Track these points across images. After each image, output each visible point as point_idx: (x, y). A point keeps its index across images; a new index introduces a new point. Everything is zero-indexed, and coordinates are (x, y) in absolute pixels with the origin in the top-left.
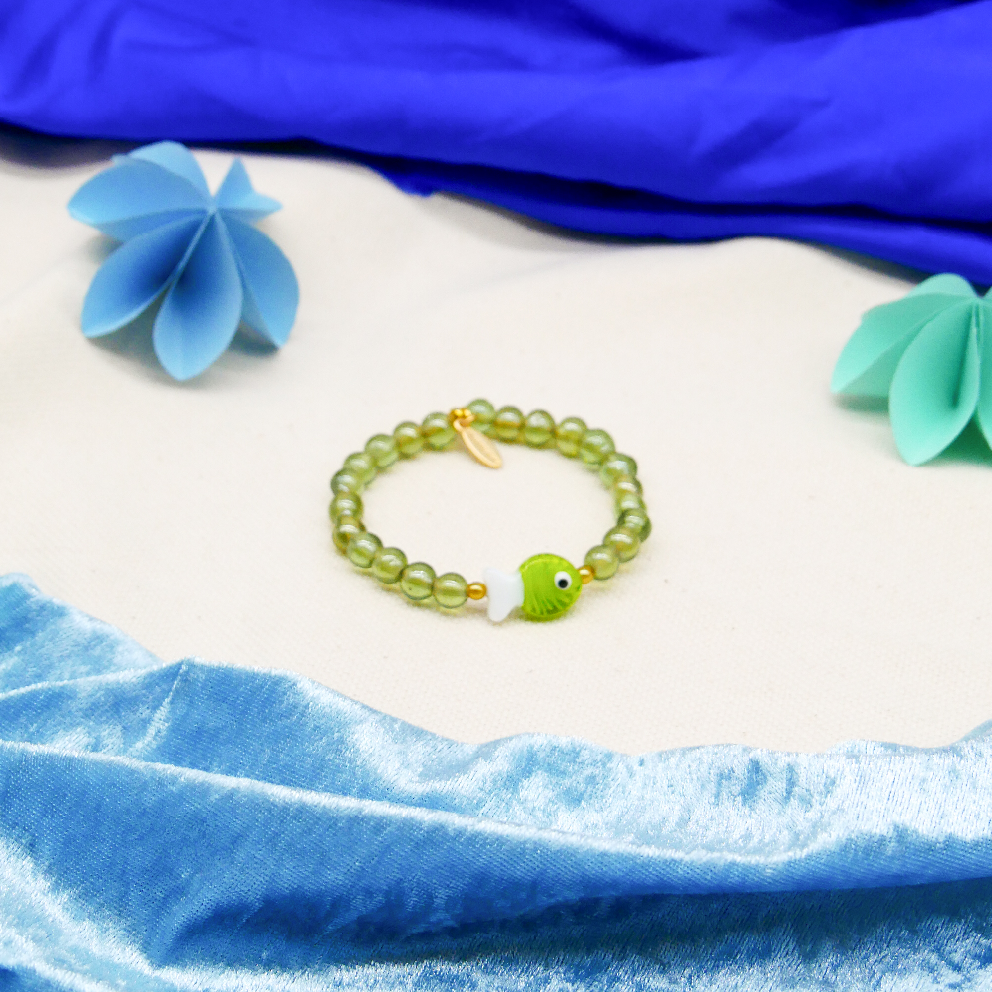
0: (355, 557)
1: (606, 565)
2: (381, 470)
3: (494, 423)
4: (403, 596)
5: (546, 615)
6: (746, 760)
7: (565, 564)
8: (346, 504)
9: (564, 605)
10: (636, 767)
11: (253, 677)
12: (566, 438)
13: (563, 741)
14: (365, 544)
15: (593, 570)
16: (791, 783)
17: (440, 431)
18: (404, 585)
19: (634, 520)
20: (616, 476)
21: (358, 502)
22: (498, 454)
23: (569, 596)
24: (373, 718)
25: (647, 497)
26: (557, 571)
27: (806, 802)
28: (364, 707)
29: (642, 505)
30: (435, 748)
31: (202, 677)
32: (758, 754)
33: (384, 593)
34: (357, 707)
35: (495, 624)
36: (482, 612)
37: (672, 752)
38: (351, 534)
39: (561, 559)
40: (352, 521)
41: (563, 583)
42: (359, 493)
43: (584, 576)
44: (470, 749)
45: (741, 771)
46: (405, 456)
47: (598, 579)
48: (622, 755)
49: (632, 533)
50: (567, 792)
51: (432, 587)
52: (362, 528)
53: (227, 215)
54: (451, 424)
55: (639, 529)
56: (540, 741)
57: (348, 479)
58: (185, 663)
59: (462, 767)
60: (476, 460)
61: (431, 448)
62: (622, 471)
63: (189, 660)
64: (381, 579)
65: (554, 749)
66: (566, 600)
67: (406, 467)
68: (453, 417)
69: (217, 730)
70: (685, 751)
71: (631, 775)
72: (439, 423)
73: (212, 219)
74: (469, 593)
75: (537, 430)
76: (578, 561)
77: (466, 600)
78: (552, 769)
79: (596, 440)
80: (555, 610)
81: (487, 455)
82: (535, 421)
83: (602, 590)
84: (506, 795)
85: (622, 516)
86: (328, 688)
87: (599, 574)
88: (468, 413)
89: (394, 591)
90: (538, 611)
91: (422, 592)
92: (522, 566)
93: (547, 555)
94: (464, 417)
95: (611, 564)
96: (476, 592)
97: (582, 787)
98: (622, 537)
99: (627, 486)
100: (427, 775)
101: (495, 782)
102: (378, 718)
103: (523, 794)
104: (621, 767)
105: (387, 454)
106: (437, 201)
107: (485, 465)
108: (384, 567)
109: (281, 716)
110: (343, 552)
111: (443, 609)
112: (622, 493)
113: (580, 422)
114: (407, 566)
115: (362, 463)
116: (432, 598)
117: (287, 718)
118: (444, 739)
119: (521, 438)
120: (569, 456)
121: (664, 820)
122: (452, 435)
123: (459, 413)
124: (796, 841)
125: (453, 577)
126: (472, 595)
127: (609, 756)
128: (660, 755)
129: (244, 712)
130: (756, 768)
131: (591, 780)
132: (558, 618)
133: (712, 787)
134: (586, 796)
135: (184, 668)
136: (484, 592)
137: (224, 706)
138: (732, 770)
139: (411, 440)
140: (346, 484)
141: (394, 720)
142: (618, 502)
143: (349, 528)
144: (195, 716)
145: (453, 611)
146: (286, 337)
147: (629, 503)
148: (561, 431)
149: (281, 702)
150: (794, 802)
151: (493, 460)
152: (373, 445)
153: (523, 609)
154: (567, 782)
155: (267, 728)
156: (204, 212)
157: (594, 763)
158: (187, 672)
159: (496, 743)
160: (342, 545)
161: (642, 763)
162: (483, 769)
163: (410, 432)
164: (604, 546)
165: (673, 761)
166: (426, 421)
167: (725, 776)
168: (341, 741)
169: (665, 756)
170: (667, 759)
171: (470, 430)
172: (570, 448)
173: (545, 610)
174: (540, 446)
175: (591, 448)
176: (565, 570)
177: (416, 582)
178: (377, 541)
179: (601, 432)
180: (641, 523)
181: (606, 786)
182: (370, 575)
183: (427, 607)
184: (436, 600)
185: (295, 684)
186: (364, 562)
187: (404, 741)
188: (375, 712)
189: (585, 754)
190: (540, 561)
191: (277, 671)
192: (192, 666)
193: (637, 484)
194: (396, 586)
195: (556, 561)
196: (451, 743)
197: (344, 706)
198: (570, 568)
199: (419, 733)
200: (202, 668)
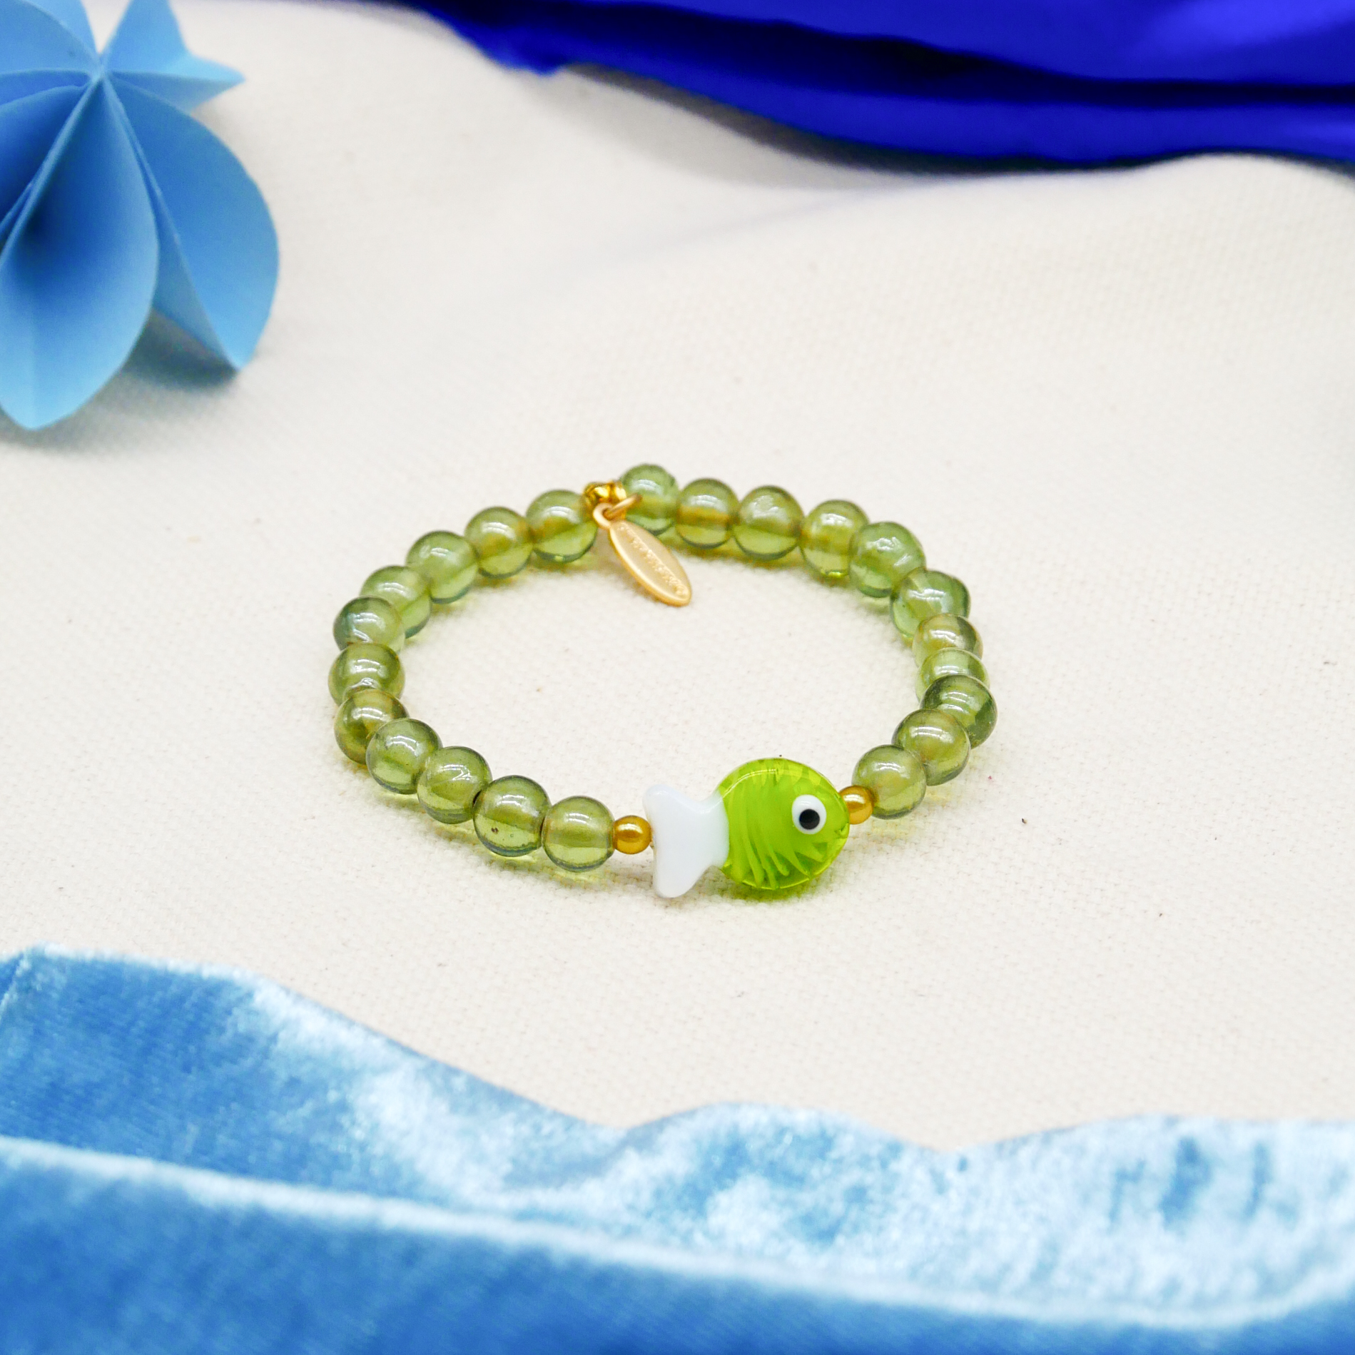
0: (384, 771)
1: (902, 785)
2: (440, 606)
3: (675, 516)
4: (483, 848)
5: (773, 886)
6: (1171, 1140)
7: (815, 781)
8: (364, 668)
9: (810, 864)
10: (951, 1174)
11: (162, 980)
12: (824, 545)
13: (803, 1119)
14: (404, 742)
15: (872, 796)
16: (1261, 1176)
17: (565, 528)
18: (484, 824)
19: (958, 701)
20: (924, 617)
21: (392, 661)
22: (685, 578)
23: (822, 847)
24: (408, 1065)
25: (988, 660)
26: (798, 795)
27: (1288, 1212)
28: (392, 1043)
29: (976, 669)
30: (537, 1128)
31: (61, 980)
32: (1197, 1127)
33: (443, 843)
34: (376, 1042)
35: (671, 903)
36: (643, 880)
37: (1025, 1140)
38: (375, 723)
39: (806, 769)
40: (378, 699)
41: (809, 818)
42: (394, 647)
43: (853, 806)
44: (609, 1136)
45: (1162, 1163)
46: (491, 580)
47: (881, 814)
48: (922, 1150)
49: (955, 722)
50: (807, 1219)
51: (540, 827)
52: (399, 712)
53: (127, 85)
54: (586, 514)
55: (969, 721)
56: (751, 1119)
57: (370, 617)
58: (25, 957)
59: (593, 1166)
60: (640, 589)
61: (546, 563)
62: (937, 605)
63: (33, 950)
64: (436, 814)
65: (781, 1131)
66: (816, 855)
67: (492, 599)
68: (591, 499)
69: (91, 1089)
70: (1047, 1137)
71: (941, 1187)
72: (562, 512)
73: (99, 91)
74: (616, 838)
75: (764, 527)
76: (842, 777)
77: (609, 854)
78: (779, 1174)
79: (884, 544)
80: (794, 873)
81: (659, 578)
82: (762, 509)
83: (892, 840)
84: (682, 1222)
85: (934, 692)
86: (317, 1005)
87: (885, 803)
88: (620, 492)
89: (463, 839)
90: (759, 877)
91: (521, 837)
92: (726, 783)
93: (778, 760)
94: (613, 500)
95: (907, 784)
96: (630, 835)
97: (838, 1208)
98: (934, 731)
99: (948, 635)
100: (519, 1177)
101: (658, 1194)
102: (420, 1064)
103: (716, 1220)
104: (921, 1174)
105: (455, 573)
106: (567, 82)
107: (657, 599)
108: (439, 788)
109: (219, 1058)
110: (360, 762)
111: (562, 873)
112: (936, 648)
113: (853, 510)
114: (488, 785)
115: (402, 589)
116: (541, 851)
117: (233, 1062)
118: (555, 1114)
119: (731, 546)
120: (827, 580)
121: (1007, 1268)
122: (587, 537)
123: (603, 492)
124: (1269, 1285)
125: (580, 804)
126: (620, 843)
127: (895, 1149)
128: (1000, 1146)
129: (147, 1051)
130: (1190, 1154)
131: (858, 1195)
132: (798, 892)
133: (1103, 1198)
134: (846, 1227)
135: (25, 965)
136: (645, 837)
137: (105, 1039)
138: (1142, 1164)
139: (503, 545)
140: (368, 628)
141: (452, 1071)
142: (927, 667)
143: (371, 712)
144: (46, 1060)
145: (583, 876)
146: (251, 353)
147: (949, 666)
148: (813, 531)
149: (222, 1030)
150: (1265, 1216)
151: (674, 589)
152: (424, 553)
153: (727, 871)
154: (806, 1199)
155: (192, 1084)
156: (82, 79)
157: (865, 1161)
158: (30, 975)
159: (661, 1124)
160: (355, 747)
161: (963, 1165)
162: (633, 1168)
163: (501, 529)
164: (897, 746)
165: (1025, 1154)
166: (534, 508)
167: (1127, 1177)
168: (343, 1107)
169: (1006, 1148)
170: (1013, 1152)
171: (624, 526)
172: (831, 563)
173: (771, 875)
174: (767, 562)
175: (873, 561)
176: (814, 791)
177: (505, 817)
178: (431, 737)
179: (895, 528)
180: (976, 706)
181: (888, 1208)
182: (412, 806)
183: (530, 869)
184: (550, 855)
185: (250, 995)
186: (403, 779)
187: (473, 1110)
188: (410, 1052)
189: (846, 1144)
190: (763, 771)
191: (212, 970)
192: (39, 960)
193: (969, 632)
194: (466, 827)
195: (796, 773)
196: (570, 1123)
197: (350, 1039)
198: (824, 788)
199: (504, 1099)
200: (61, 964)
